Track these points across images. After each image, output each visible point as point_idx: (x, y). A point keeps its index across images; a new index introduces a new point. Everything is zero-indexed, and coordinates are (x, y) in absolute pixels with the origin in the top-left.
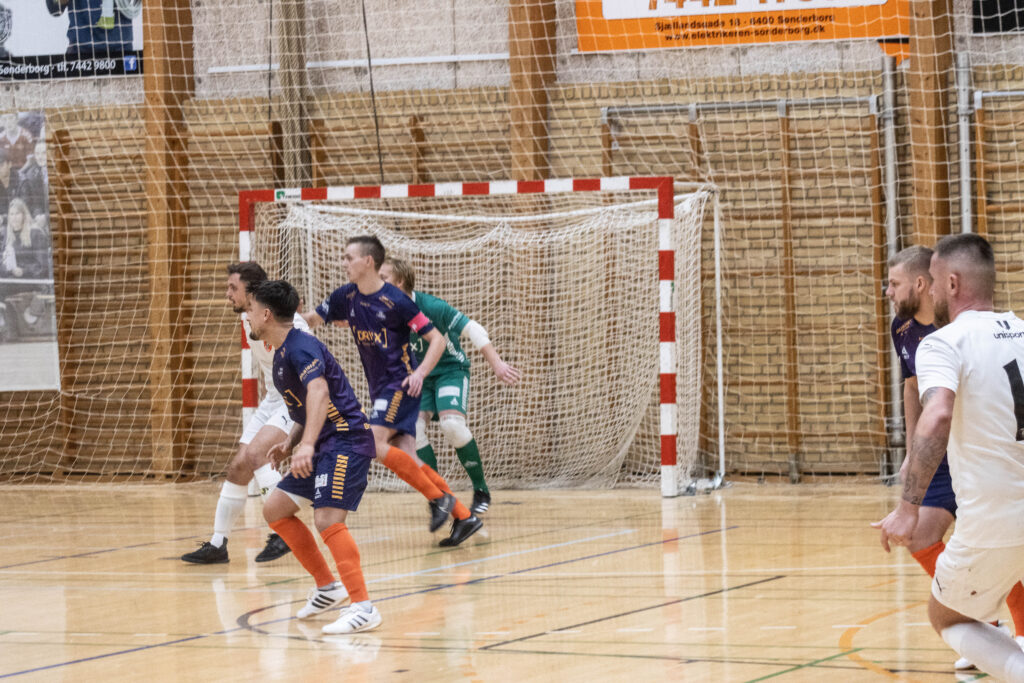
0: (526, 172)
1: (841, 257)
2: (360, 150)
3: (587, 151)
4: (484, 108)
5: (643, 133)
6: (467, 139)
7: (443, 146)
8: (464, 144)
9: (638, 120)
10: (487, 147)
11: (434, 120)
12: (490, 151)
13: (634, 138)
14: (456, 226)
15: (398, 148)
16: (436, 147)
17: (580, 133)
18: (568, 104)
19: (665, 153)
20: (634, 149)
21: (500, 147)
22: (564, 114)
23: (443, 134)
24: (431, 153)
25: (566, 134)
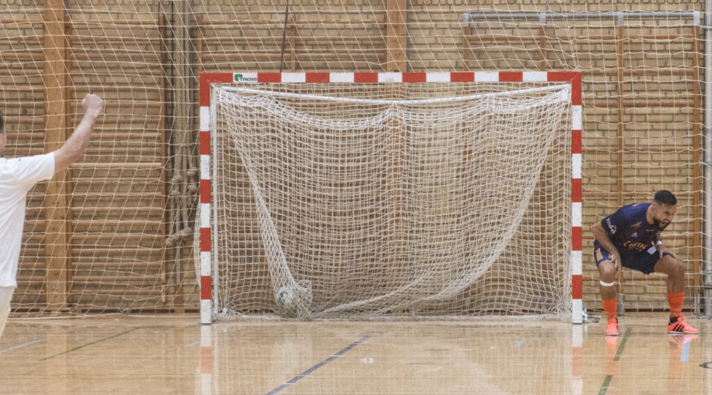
0: (399, 64)
1: (661, 138)
2: (236, 40)
3: (442, 48)
4: (351, 10)
5: (492, 33)
6: (333, 34)
7: (313, 40)
8: (332, 39)
9: (489, 24)
10: (353, 42)
11: (305, 18)
12: (355, 45)
13: (484, 39)
14: (347, 106)
15: (272, 40)
16: (306, 40)
17: (436, 34)
18: (427, 9)
19: (511, 51)
20: (483, 48)
21: (365, 42)
22: (423, 17)
23: (313, 29)
24: (302, 45)
25: (424, 34)
